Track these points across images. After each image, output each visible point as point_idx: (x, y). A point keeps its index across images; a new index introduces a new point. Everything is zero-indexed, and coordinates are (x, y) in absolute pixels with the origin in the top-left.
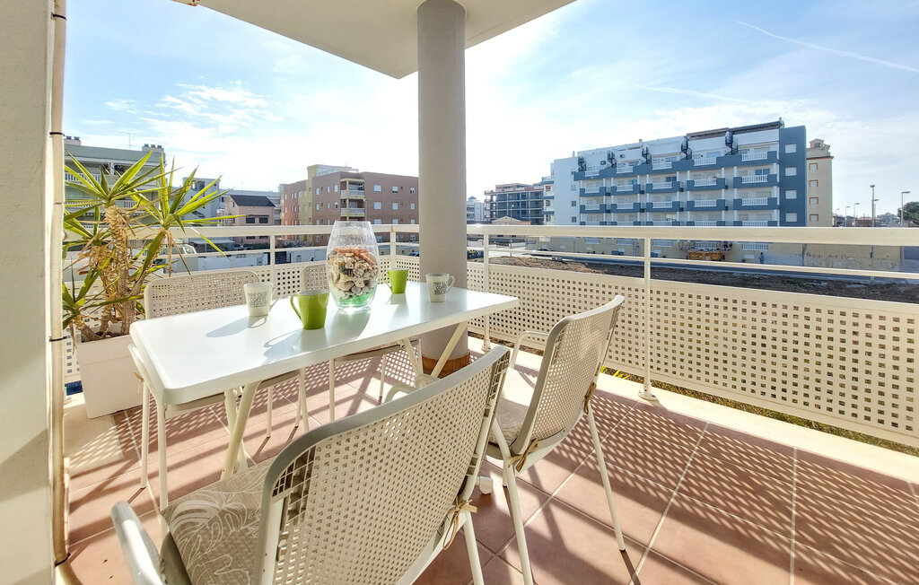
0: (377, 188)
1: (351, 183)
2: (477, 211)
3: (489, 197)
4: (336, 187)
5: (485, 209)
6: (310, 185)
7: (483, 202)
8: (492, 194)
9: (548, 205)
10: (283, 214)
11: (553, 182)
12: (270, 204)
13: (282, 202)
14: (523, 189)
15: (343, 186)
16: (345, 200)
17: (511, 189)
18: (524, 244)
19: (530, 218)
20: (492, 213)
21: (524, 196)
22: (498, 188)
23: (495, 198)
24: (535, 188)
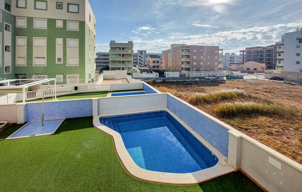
0: (195, 51)
1: (185, 49)
2: (235, 59)
3: (242, 53)
4: (180, 51)
5: (240, 58)
6: (171, 51)
7: (239, 55)
8: (243, 51)
9: (279, 55)
10: (163, 60)
11: (283, 44)
12: (160, 57)
13: (163, 56)
14: (261, 49)
15: (183, 51)
16: (183, 55)
17: (255, 49)
18: (264, 73)
19: (265, 62)
20: (243, 60)
21: (261, 52)
22: (246, 49)
23: (245, 53)
24: (268, 48)
